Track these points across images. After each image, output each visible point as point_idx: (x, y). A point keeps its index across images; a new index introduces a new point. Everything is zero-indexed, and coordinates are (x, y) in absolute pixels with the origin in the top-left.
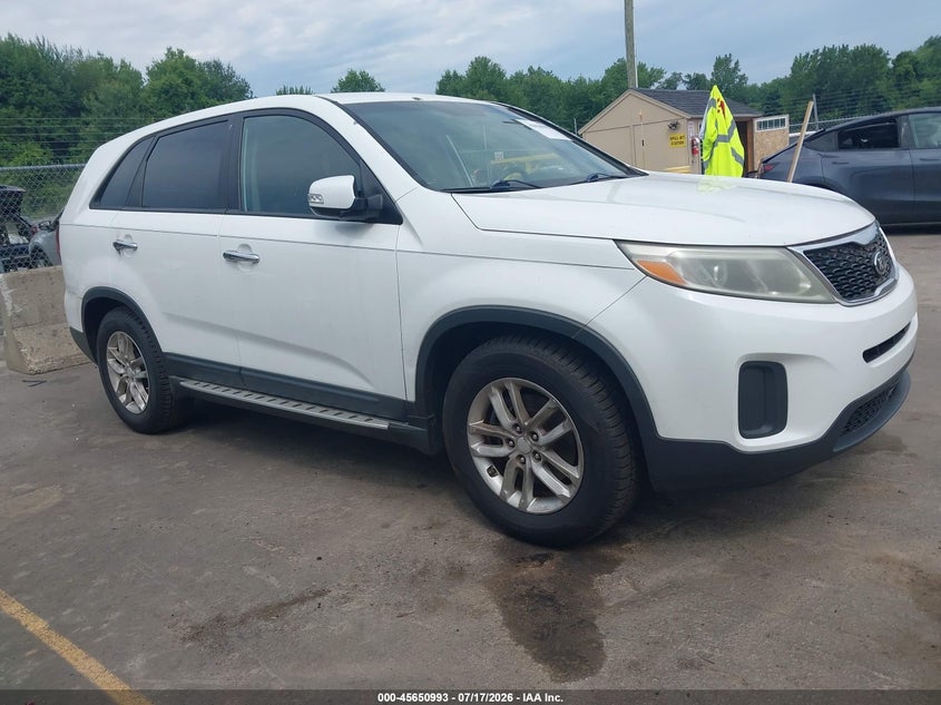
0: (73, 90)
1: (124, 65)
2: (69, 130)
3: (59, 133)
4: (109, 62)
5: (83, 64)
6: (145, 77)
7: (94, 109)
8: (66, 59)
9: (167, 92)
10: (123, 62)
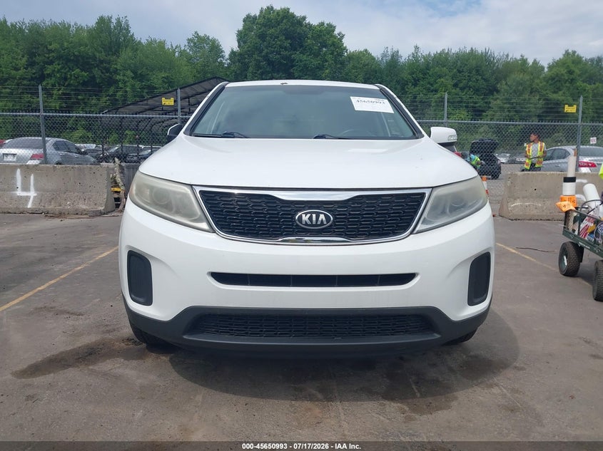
0: (496, 79)
1: (535, 62)
2: (486, 103)
3: (481, 104)
4: (524, 61)
5: (508, 63)
6: (546, 70)
7: (502, 90)
8: (499, 60)
9: (553, 79)
10: (535, 60)
